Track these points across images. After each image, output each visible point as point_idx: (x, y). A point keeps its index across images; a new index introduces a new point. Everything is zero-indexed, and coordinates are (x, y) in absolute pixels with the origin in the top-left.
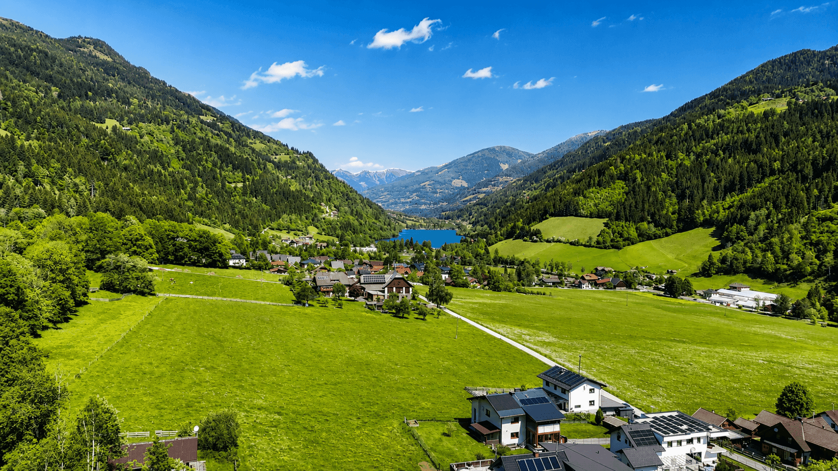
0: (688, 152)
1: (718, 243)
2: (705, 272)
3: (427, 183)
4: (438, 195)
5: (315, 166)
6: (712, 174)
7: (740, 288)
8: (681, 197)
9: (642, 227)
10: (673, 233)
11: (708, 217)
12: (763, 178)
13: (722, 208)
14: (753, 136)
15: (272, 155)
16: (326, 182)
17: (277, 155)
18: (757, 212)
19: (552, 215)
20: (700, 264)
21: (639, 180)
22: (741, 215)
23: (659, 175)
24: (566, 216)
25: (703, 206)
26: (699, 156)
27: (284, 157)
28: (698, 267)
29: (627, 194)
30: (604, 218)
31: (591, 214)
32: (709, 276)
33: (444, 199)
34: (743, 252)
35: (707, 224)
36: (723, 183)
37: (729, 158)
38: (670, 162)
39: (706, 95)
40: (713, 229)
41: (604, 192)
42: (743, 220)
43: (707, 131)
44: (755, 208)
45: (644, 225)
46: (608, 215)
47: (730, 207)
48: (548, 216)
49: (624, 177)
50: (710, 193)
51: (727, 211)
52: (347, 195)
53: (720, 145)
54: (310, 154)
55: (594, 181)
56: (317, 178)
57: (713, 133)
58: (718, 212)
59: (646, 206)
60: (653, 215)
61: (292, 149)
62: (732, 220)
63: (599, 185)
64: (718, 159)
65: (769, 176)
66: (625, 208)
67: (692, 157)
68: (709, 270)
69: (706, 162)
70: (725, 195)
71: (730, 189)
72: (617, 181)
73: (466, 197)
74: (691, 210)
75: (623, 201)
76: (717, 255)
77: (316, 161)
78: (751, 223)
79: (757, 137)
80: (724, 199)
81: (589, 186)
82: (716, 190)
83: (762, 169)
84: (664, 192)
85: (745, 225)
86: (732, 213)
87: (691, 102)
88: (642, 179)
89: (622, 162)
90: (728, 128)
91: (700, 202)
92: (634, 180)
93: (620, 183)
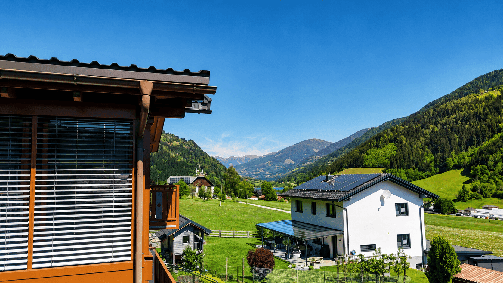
0: (436, 124)
1: (467, 179)
2: (461, 198)
3: (269, 162)
4: (276, 169)
5: (195, 148)
6: (456, 136)
7: (491, 208)
8: (435, 151)
9: (410, 172)
10: (432, 175)
11: (457, 163)
12: (492, 135)
13: (467, 156)
14: (481, 109)
15: (169, 142)
16: (201, 157)
17: (171, 142)
18: (494, 155)
19: (346, 167)
20: (457, 193)
21: (404, 142)
22: (482, 158)
23: (419, 138)
24: (356, 167)
25: (452, 155)
26: (443, 125)
27: (175, 143)
28: (456, 195)
29: (397, 151)
30: (382, 167)
31: (373, 165)
32: (465, 201)
33: (279, 172)
34: (488, 182)
35: (457, 167)
36: (464, 139)
37: (466, 124)
38: (425, 131)
39: (442, 97)
40: (462, 170)
41: (381, 151)
42: (485, 161)
43: (447, 111)
44: (492, 153)
45: (411, 171)
46: (385, 166)
47: (472, 155)
48: (343, 168)
49: (394, 140)
50: (456, 147)
51: (471, 158)
52: (215, 165)
53: (458, 118)
54: (193, 141)
55: (373, 144)
56: (196, 155)
57: (452, 111)
58: (464, 159)
59: (411, 158)
60: (417, 165)
61: (181, 138)
62: (475, 162)
63: (377, 146)
64: (458, 125)
65: (497, 133)
66: (396, 160)
67: (440, 127)
68: (464, 197)
69: (450, 128)
70: (467, 148)
71: (470, 143)
72: (390, 144)
73: (293, 170)
74: (444, 158)
75: (395, 155)
76: (469, 187)
77: (196, 145)
78: (491, 163)
79: (484, 110)
80: (466, 150)
81: (370, 147)
82: (460, 145)
83: (492, 129)
84: (422, 149)
85: (486, 165)
86: (475, 158)
87: (432, 102)
88: (406, 141)
89: (391, 131)
90: (462, 108)
91: (450, 153)
92: (401, 142)
93: (391, 145)
